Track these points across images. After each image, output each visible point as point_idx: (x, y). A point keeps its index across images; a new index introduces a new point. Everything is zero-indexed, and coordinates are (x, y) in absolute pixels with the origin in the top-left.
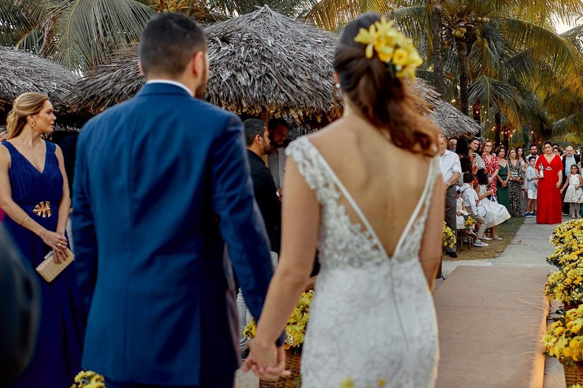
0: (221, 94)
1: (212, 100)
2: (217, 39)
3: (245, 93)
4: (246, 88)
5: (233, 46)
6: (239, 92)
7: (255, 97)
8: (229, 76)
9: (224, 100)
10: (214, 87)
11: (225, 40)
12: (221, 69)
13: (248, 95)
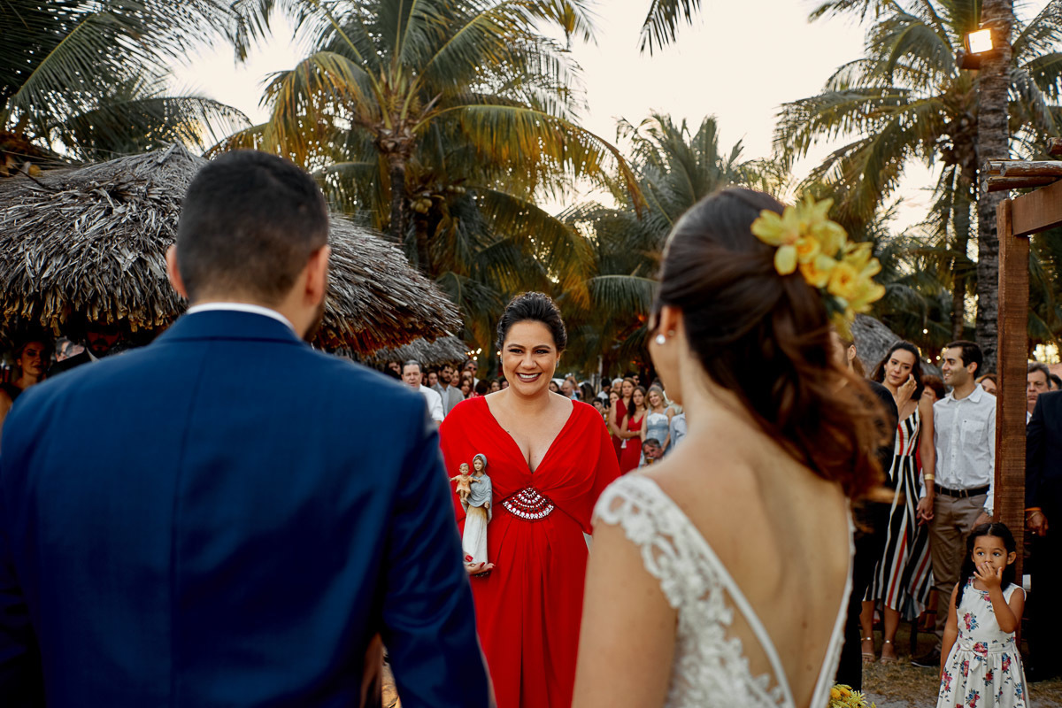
0: (119, 291)
1: (100, 301)
2: (104, 193)
3: (163, 292)
4: (163, 283)
5: (134, 207)
6: (151, 289)
7: (179, 300)
8: (133, 261)
9: (123, 303)
10: (105, 278)
11: (118, 195)
12: (116, 248)
13: (168, 297)
